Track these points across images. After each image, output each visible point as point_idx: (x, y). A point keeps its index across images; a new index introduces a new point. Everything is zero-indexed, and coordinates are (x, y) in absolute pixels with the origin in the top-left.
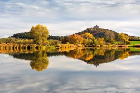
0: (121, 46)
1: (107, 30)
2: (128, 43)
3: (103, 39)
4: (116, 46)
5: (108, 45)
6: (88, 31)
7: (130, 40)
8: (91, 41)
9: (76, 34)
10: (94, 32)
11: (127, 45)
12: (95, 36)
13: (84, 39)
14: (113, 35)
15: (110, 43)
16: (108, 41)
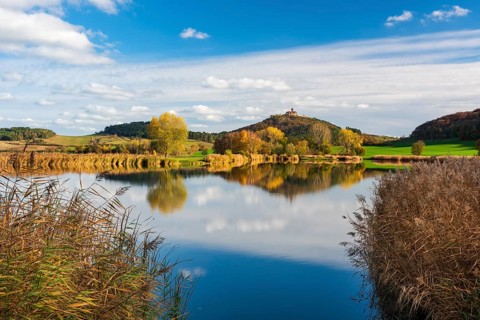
0: (344, 159)
1: (315, 120)
2: (359, 152)
3: (305, 142)
4: (335, 157)
5: (316, 156)
6: (273, 121)
7: (365, 144)
8: (280, 146)
9: (246, 128)
10: (286, 124)
11: (358, 157)
12: (287, 133)
13: (264, 142)
14: (327, 132)
15: (321, 150)
16: (316, 148)
